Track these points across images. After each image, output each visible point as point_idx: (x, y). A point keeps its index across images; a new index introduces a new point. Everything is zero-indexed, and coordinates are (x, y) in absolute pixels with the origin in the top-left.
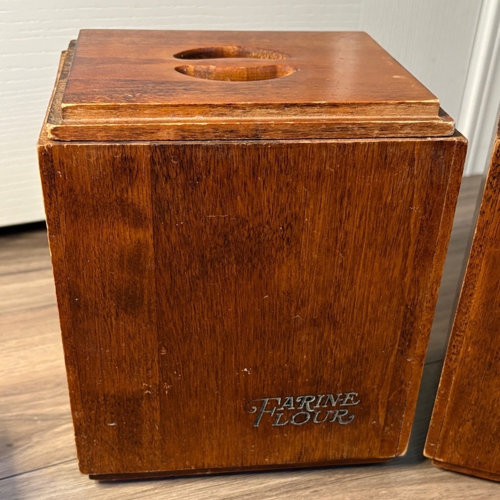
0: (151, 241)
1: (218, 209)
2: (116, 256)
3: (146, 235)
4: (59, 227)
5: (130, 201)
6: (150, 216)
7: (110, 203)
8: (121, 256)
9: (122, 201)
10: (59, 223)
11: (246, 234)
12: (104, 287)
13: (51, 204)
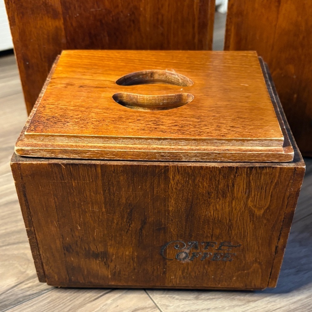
0: (63, 27)
1: (96, 6)
2: (46, 36)
3: (60, 23)
4: (15, 22)
5: (50, 4)
6: (61, 12)
7: (40, 6)
8: (48, 36)
9: (46, 4)
10: (14, 19)
11: (111, 19)
12: (41, 54)
13: (9, 8)
